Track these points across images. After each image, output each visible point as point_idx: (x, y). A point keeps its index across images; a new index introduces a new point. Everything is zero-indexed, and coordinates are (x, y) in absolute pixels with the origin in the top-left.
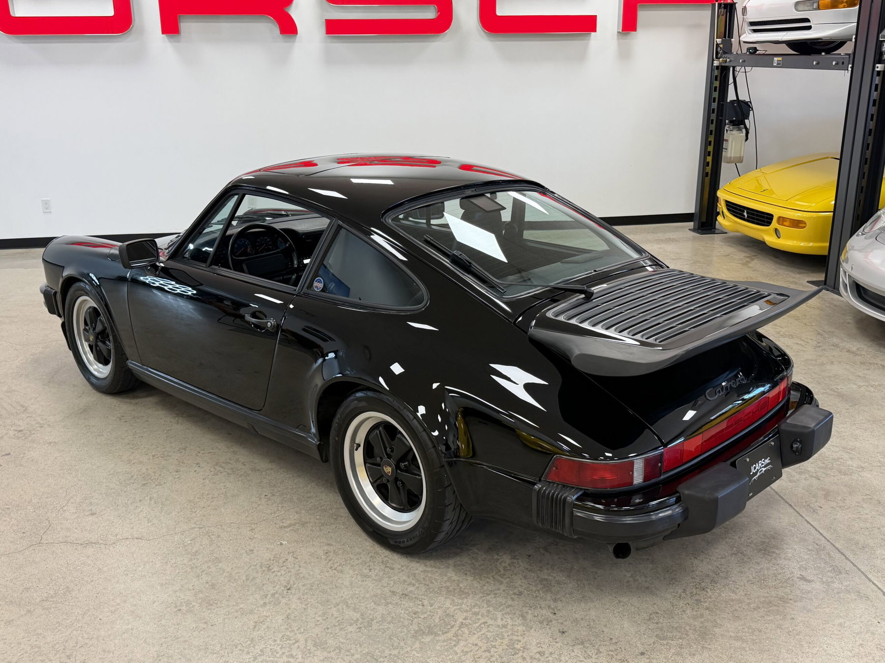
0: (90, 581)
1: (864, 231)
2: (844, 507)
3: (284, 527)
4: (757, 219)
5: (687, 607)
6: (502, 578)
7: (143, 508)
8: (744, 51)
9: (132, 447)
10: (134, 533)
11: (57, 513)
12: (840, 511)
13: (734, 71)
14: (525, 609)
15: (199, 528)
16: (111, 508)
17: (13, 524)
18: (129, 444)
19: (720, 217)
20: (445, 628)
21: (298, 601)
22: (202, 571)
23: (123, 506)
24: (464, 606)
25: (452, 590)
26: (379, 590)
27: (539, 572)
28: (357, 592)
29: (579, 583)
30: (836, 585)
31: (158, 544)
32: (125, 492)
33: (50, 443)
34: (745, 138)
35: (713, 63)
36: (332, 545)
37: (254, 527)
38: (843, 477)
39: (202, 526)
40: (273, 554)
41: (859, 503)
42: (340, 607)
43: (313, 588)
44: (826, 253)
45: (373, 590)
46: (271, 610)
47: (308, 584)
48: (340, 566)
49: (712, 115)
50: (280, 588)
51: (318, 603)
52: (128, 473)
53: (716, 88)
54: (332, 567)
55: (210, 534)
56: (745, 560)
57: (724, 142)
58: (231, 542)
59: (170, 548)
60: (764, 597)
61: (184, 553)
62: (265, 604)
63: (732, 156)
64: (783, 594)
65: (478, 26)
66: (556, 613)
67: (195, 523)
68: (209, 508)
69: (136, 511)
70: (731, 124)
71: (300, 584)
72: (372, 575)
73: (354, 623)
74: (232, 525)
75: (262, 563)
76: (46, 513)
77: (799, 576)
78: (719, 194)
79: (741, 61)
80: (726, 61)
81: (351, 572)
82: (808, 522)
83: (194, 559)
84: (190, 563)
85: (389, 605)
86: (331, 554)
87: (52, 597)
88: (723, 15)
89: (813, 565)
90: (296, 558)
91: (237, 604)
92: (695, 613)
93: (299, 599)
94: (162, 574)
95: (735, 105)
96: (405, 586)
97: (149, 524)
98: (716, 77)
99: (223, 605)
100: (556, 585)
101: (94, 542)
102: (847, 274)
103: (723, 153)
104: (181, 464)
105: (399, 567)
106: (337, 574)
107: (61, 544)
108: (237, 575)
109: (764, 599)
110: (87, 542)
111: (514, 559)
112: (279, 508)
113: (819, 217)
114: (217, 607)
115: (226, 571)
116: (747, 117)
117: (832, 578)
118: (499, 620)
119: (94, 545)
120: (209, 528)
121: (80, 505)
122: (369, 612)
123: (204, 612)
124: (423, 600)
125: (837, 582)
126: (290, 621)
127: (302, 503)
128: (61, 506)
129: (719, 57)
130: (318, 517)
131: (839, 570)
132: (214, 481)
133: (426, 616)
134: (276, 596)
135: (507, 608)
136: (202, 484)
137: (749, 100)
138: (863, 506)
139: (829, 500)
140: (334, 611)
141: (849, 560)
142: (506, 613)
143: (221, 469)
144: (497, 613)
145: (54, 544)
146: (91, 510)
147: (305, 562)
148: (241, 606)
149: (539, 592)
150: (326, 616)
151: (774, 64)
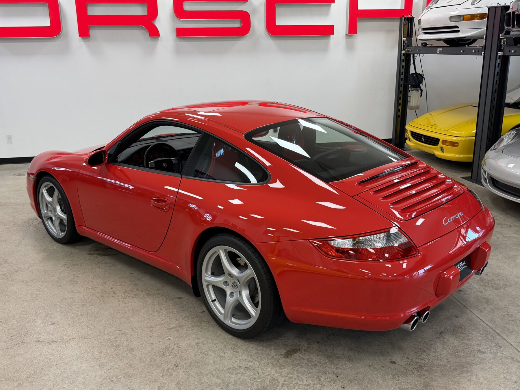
0: (55, 364)
1: (494, 147)
2: (498, 308)
3: (170, 329)
4: (430, 142)
5: (415, 370)
6: (304, 356)
7: (84, 320)
8: (419, 45)
9: (73, 282)
10: (80, 334)
11: (31, 324)
12: (496, 311)
13: (413, 56)
14: (320, 374)
15: (119, 331)
16: (64, 320)
17: (5, 331)
18: (71, 281)
19: (408, 141)
20: (273, 387)
21: (183, 373)
22: (123, 357)
23: (72, 318)
24: (283, 374)
25: (275, 364)
26: (231, 365)
27: (325, 352)
28: (218, 367)
29: (350, 358)
30: (499, 354)
31: (95, 341)
32: (71, 310)
33: (23, 282)
34: (420, 95)
35: (401, 52)
36: (200, 339)
37: (152, 329)
38: (495, 290)
39: (120, 330)
40: (165, 345)
41: (506, 306)
42: (209, 376)
43: (192, 365)
44: (471, 161)
45: (227, 366)
46: (167, 379)
47: (188, 363)
48: (206, 351)
49: (401, 82)
50: (171, 366)
51: (195, 374)
52: (72, 299)
53: (403, 66)
54: (201, 352)
55: (126, 334)
56: (445, 341)
57: (409, 98)
58: (139, 338)
59: (102, 344)
60: (458, 362)
61: (111, 346)
62: (163, 375)
63: (413, 105)
64: (469, 361)
65: (265, 31)
66: (338, 376)
67: (116, 328)
68: (124, 318)
69: (79, 322)
70: (412, 87)
71: (184, 363)
72: (226, 356)
73: (218, 386)
74: (139, 328)
75: (159, 351)
76: (25, 324)
77: (477, 349)
78: (407, 127)
79: (418, 50)
80: (409, 51)
81: (213, 355)
82: (479, 318)
83: (118, 350)
84: (116, 352)
85: (238, 374)
86: (200, 344)
87: (33, 375)
88: (406, 24)
89: (485, 343)
90: (179, 347)
91: (147, 376)
92: (419, 373)
93: (184, 372)
94: (99, 359)
95: (415, 76)
96: (246, 362)
97: (88, 329)
98: (403, 60)
99: (138, 377)
100: (336, 359)
101: (55, 341)
102: (486, 172)
103: (408, 103)
104: (104, 292)
105: (242, 351)
106: (204, 356)
107: (36, 342)
108: (145, 358)
109: (458, 364)
110: (51, 341)
111: (310, 344)
112: (166, 317)
113: (465, 140)
114: (135, 378)
115: (138, 356)
116: (422, 83)
117: (496, 350)
118: (305, 381)
119: (56, 342)
120: (125, 331)
121: (45, 319)
122: (227, 379)
123: (127, 381)
124: (258, 371)
125: (500, 352)
126: (179, 385)
127: (179, 314)
128: (33, 319)
129: (405, 48)
130: (190, 322)
131: (500, 345)
132: (124, 302)
133: (261, 380)
134: (169, 370)
135: (309, 374)
136: (118, 304)
137: (422, 73)
138: (509, 307)
139: (489, 305)
140: (205, 379)
141: (505, 339)
142: (308, 377)
143: (128, 295)
144: (303, 377)
145: (31, 343)
146: (52, 321)
147: (185, 350)
148: (149, 377)
149: (327, 364)
150: (201, 382)
151: (438, 52)
